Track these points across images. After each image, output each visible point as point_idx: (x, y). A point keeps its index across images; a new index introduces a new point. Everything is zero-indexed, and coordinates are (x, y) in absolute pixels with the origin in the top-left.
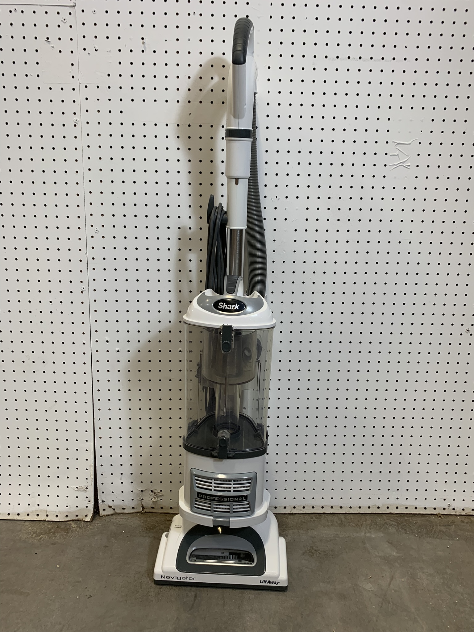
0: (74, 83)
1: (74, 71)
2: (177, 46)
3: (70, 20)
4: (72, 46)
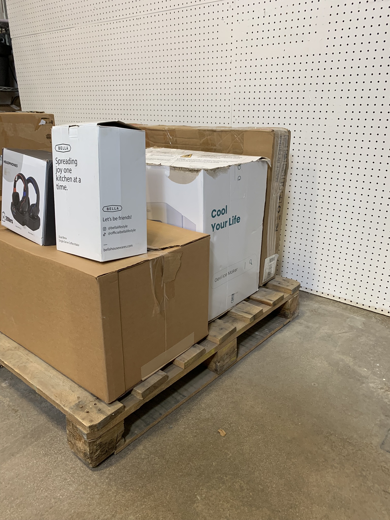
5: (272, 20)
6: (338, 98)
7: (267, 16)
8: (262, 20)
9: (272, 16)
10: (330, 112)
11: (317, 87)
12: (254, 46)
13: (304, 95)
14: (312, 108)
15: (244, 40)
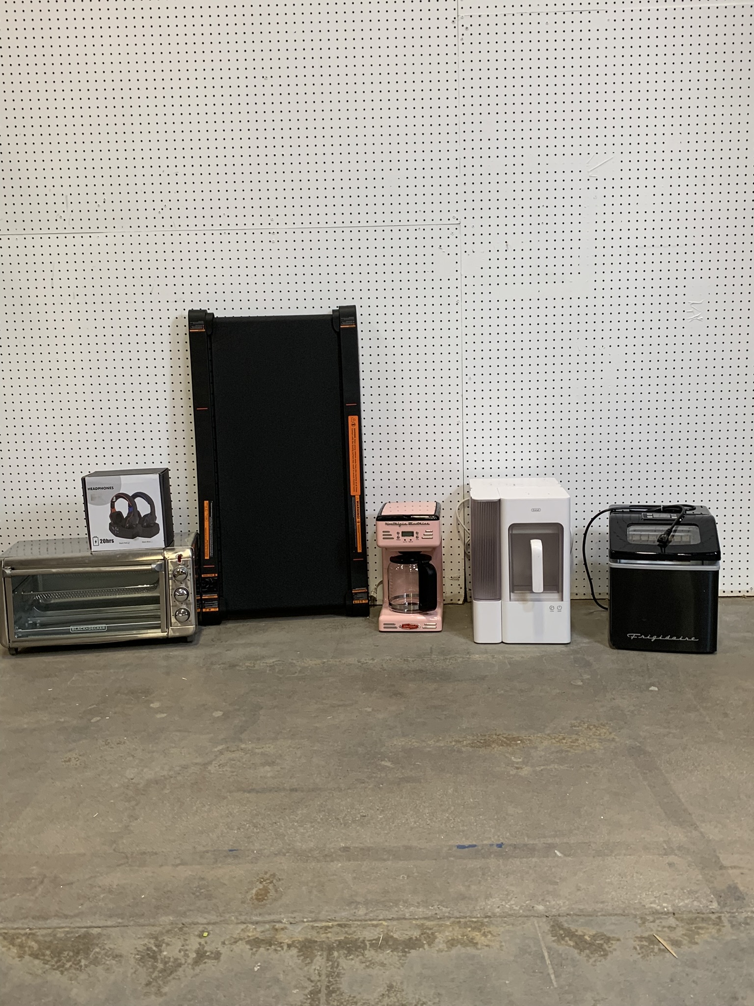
0: (458, 275)
1: (458, 267)
2: (530, 245)
3: (456, 233)
4: (457, 250)
5: (518, 254)
6: (614, 346)
7: (510, 250)
8: (502, 255)
9: (518, 250)
10: (606, 362)
11: (586, 335)
12: (494, 285)
13: (570, 343)
14: (581, 359)
15: (478, 276)
